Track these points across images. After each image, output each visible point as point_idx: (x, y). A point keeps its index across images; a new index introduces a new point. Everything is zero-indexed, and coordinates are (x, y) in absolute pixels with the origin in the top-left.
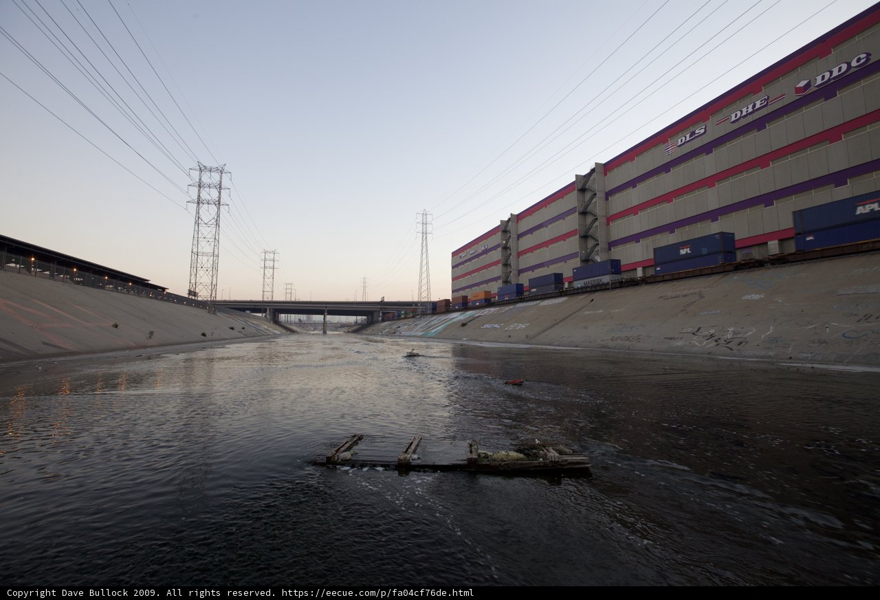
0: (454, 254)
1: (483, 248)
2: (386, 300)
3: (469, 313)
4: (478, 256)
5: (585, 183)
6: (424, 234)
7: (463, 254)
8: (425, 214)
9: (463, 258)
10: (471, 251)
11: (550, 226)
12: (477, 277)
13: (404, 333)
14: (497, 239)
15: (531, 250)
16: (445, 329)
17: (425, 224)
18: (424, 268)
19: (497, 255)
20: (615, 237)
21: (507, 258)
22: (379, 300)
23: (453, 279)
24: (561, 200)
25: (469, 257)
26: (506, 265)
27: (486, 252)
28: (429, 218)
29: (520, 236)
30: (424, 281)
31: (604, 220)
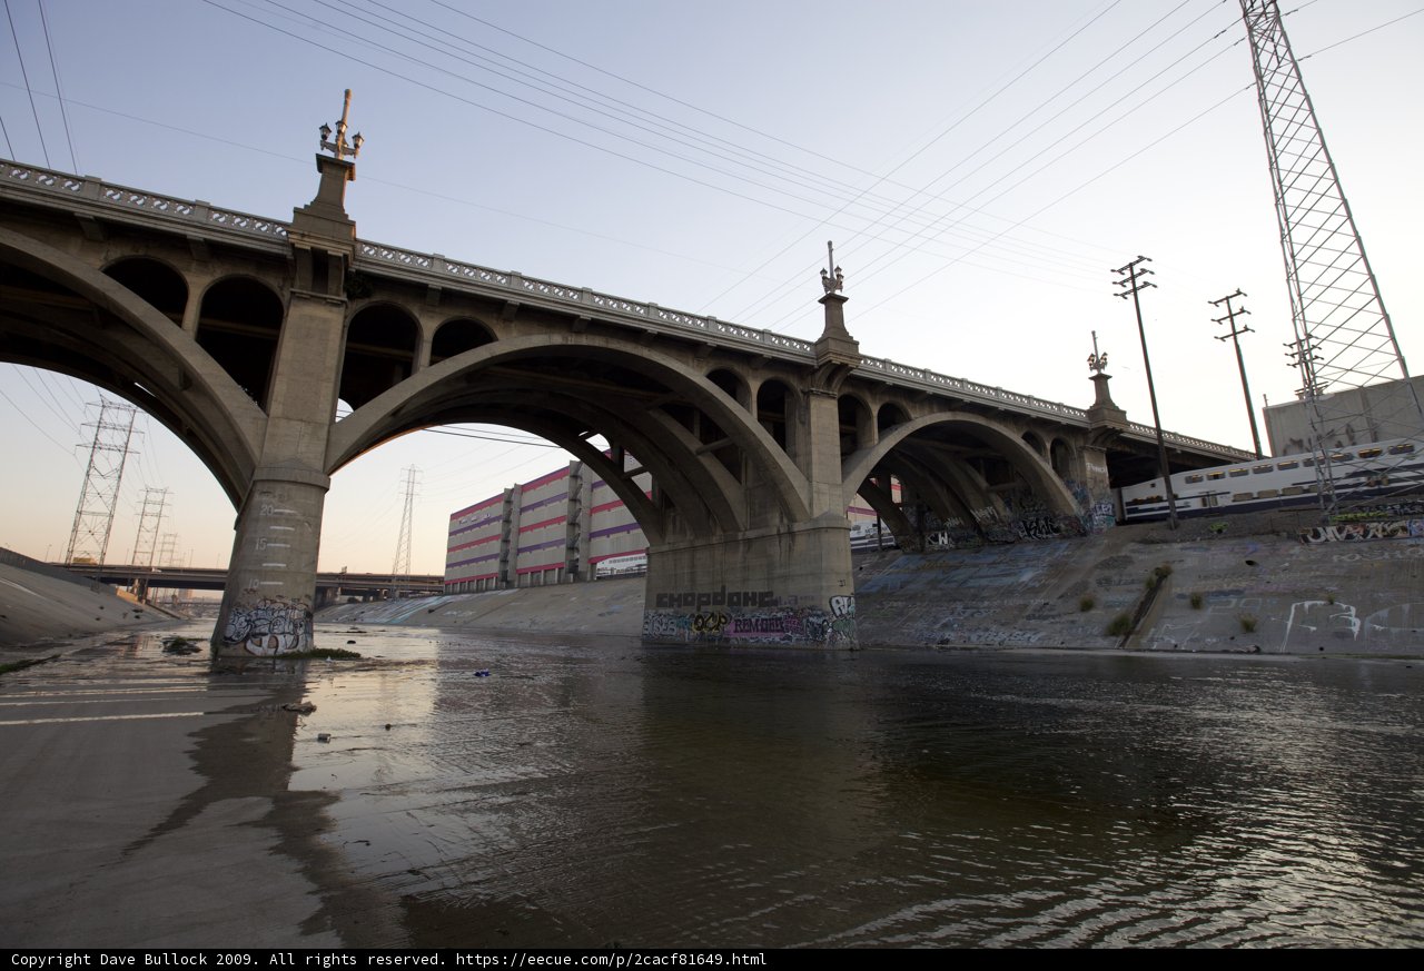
0: (454, 517)
1: (486, 517)
2: (349, 571)
3: (445, 598)
4: (479, 525)
5: (577, 470)
6: (410, 496)
7: (463, 519)
8: (412, 471)
9: (464, 524)
10: (473, 517)
11: (549, 505)
12: (476, 552)
13: (367, 620)
14: (499, 509)
15: (532, 528)
16: (412, 616)
17: (411, 482)
18: (405, 539)
19: (497, 528)
20: (595, 529)
21: (509, 532)
22: (338, 570)
23: (449, 550)
24: (559, 480)
25: (470, 524)
26: (506, 541)
27: (488, 521)
28: (418, 476)
29: (523, 510)
30: (403, 555)
31: (588, 511)
